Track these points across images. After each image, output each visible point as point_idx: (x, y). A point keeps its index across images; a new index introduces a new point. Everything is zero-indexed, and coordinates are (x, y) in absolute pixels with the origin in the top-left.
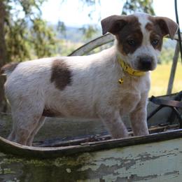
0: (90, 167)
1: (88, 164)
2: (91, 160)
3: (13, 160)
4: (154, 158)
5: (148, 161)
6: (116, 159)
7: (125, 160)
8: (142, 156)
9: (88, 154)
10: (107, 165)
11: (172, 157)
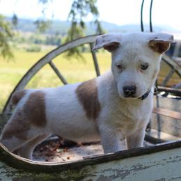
0: (91, 178)
1: (90, 175)
2: (92, 172)
3: (24, 175)
4: (145, 168)
5: (140, 171)
6: (114, 170)
7: (122, 171)
8: (135, 167)
9: (90, 167)
10: (105, 175)
11: (160, 166)
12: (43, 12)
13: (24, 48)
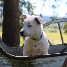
1: (34, 62)
4: (55, 61)
5: (53, 62)
6: (43, 61)
7: (46, 62)
8: (51, 61)
12: (54, 12)
13: (49, 31)
